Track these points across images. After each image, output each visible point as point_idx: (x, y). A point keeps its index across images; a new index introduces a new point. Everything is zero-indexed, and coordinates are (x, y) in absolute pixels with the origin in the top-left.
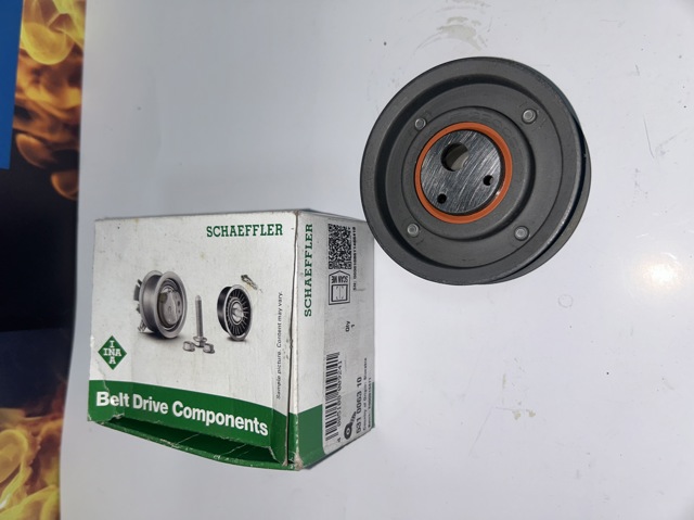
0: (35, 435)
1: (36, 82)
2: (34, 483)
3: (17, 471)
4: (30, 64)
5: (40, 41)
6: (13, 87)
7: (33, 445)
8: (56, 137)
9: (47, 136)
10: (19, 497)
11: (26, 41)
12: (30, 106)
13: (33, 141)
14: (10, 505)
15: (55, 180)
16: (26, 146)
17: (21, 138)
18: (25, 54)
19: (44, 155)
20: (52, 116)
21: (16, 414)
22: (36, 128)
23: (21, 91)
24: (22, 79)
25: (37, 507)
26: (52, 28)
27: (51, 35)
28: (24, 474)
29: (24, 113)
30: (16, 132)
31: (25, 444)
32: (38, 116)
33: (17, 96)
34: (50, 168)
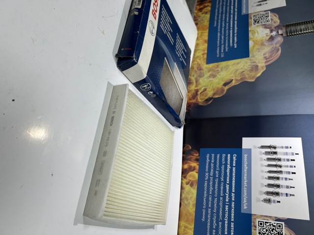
0: (197, 100)
1: (194, 167)
2: (197, 91)
3: (201, 93)
4: (196, 171)
5: (194, 176)
6: (199, 165)
7: (197, 98)
8: (190, 157)
9: (192, 156)
10: (200, 89)
11: (196, 175)
12: (196, 162)
13: (195, 155)
14: (202, 88)
15: (190, 148)
16: (196, 154)
19: (193, 152)
20: (191, 161)
21: (200, 104)
22: (195, 157)
24: (197, 167)
25: (196, 86)
26: (190, 180)
28: (199, 93)
29: (197, 160)
30: (199, 156)
31: (199, 98)
32: (194, 160)
33: (198, 163)
34: (191, 150)
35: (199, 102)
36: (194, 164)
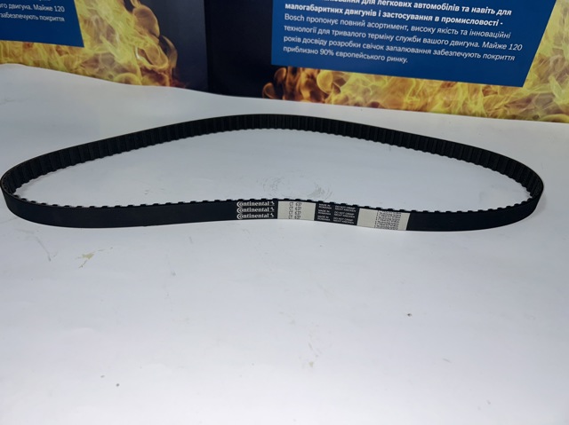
0: (164, 72)
1: (308, 77)
2: (145, 71)
3: (151, 63)
4: (315, 73)
5: (326, 78)
7: (160, 71)
8: (287, 85)
9: (287, 81)
10: (140, 64)
11: (324, 72)
12: (298, 74)
13: (284, 75)
14: (137, 60)
15: (270, 84)
16: (281, 72)
17: (285, 70)
18: (319, 72)
19: (279, 80)
20: (296, 84)
21: (174, 65)
23: (304, 70)
24: (308, 71)
25: (134, 72)
26: (333, 84)
27: (329, 84)
28: (149, 66)
29: (295, 72)
30: (287, 68)
31: (161, 67)
32: (295, 77)
33: (301, 69)
34: (274, 82)
35: (170, 67)
36: (303, 77)
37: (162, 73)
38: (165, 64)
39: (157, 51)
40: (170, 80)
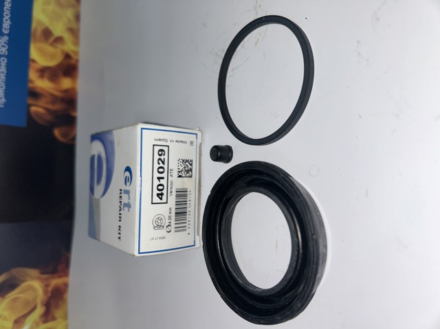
0: (47, 286)
1: (41, 76)
2: (47, 316)
3: (34, 309)
5: (42, 52)
7: (45, 292)
8: (57, 107)
9: (50, 107)
10: (37, 324)
11: (34, 53)
12: (38, 90)
13: (41, 110)
15: (57, 132)
16: (37, 113)
17: (33, 108)
18: (34, 61)
19: (49, 117)
20: (52, 95)
21: (34, 272)
22: (43, 102)
23: (32, 82)
24: (33, 75)
26: (51, 45)
27: (50, 49)
28: (40, 311)
29: (35, 94)
30: (30, 105)
31: (40, 291)
32: (44, 96)
33: (30, 85)
34: (52, 125)
35: (39, 279)
36: (42, 84)
37: (50, 289)
38: (34, 286)
39: (15, 300)
40: (60, 277)
